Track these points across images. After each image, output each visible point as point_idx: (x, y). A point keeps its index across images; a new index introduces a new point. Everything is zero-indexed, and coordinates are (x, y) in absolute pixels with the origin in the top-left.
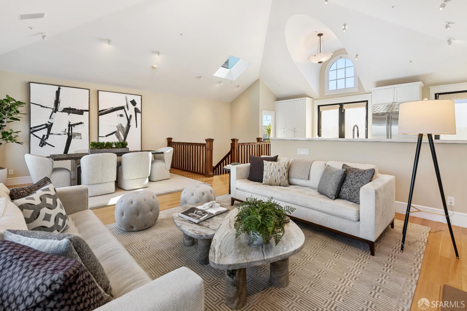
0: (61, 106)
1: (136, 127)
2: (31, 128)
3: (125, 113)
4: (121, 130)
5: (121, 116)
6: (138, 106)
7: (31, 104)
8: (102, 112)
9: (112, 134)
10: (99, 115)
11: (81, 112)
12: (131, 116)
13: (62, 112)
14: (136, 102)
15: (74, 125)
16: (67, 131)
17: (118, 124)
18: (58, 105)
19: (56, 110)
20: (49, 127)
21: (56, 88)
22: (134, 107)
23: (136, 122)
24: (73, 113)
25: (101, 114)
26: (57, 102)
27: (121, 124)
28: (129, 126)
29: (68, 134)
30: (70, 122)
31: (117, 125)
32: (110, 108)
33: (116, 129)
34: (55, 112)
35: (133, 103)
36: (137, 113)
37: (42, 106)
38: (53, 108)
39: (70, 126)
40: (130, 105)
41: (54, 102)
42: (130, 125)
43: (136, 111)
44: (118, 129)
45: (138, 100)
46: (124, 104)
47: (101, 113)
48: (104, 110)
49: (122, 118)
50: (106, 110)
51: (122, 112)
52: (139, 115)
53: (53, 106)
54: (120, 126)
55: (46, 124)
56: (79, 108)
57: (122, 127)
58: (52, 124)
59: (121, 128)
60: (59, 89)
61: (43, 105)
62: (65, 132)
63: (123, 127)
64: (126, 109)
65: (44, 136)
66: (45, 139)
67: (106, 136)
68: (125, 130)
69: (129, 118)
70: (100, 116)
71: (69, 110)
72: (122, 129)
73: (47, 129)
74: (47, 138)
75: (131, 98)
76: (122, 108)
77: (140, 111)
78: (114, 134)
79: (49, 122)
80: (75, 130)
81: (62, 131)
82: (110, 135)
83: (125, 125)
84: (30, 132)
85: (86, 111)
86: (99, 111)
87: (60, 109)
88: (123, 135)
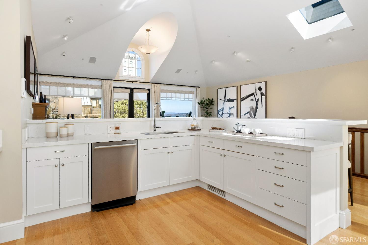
0: (227, 98)
1: (262, 108)
2: (218, 111)
3: (254, 98)
5: (252, 100)
6: (263, 91)
7: (218, 99)
11: (232, 101)
12: (258, 99)
13: (227, 101)
14: (262, 88)
22: (260, 92)
23: (262, 104)
24: (230, 102)
27: (252, 106)
28: (257, 107)
30: (229, 107)
31: (250, 107)
32: (246, 96)
33: (249, 110)
34: (224, 102)
35: (260, 89)
37: (221, 100)
39: (230, 109)
40: (258, 91)
41: (224, 97)
43: (262, 95)
45: (263, 86)
46: (254, 91)
48: (243, 98)
51: (252, 97)
52: (264, 98)
53: (224, 99)
54: (252, 108)
55: (222, 108)
56: (233, 98)
57: (253, 108)
58: (224, 108)
59: (252, 109)
60: (226, 89)
61: (221, 99)
62: (228, 112)
63: (254, 108)
64: (255, 94)
65: (221, 114)
67: (245, 115)
68: (255, 110)
69: (257, 101)
70: (241, 102)
71: (229, 100)
73: (222, 111)
74: (222, 116)
75: (258, 86)
76: (253, 94)
77: (265, 94)
78: (248, 114)
83: (254, 107)
84: (218, 113)
85: (236, 99)
86: (241, 99)
87: (226, 100)
88: (253, 114)
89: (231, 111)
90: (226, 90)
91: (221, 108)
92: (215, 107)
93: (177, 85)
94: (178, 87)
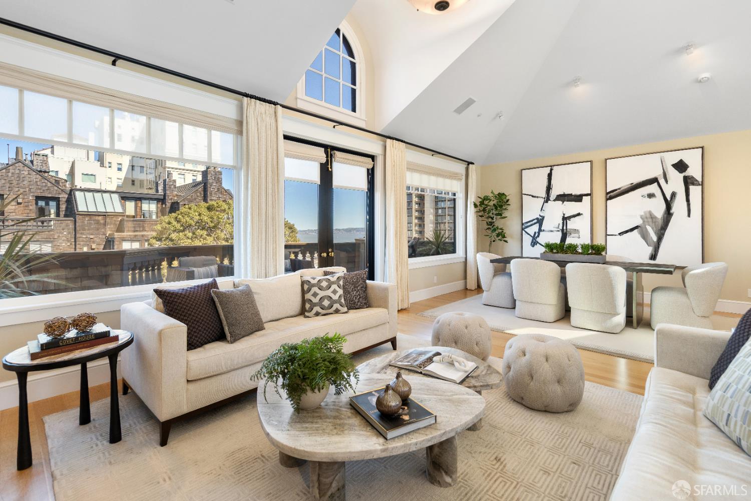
0: (554, 193)
1: (689, 215)
2: (522, 224)
3: (659, 190)
4: (651, 223)
5: (651, 196)
6: (694, 172)
7: (523, 195)
8: (611, 194)
9: (632, 230)
10: (607, 199)
11: (578, 198)
12: (674, 195)
13: (554, 200)
14: (689, 164)
15: (570, 218)
16: (561, 227)
17: (644, 212)
18: (550, 192)
19: (547, 200)
20: (540, 221)
21: (548, 170)
22: (682, 175)
23: (689, 205)
24: (568, 201)
25: (611, 198)
26: (549, 188)
27: (650, 212)
28: (668, 213)
29: (563, 230)
30: (564, 214)
31: (643, 214)
32: (627, 185)
33: (639, 222)
34: (546, 202)
35: (681, 166)
36: (691, 187)
37: (533, 196)
38: (544, 197)
39: (565, 219)
40: (674, 174)
41: (545, 189)
42: (672, 211)
43: (689, 182)
44: (644, 221)
45: (693, 159)
46: (657, 173)
47: (612, 195)
48: (616, 190)
49: (653, 199)
50: (619, 189)
51: (653, 188)
52: (695, 191)
53: (544, 195)
54: (648, 215)
55: (537, 219)
56: (576, 192)
57: (652, 217)
58: (543, 217)
59: (650, 220)
60: (551, 170)
61: (534, 195)
62: (558, 227)
63: (656, 217)
64: (662, 181)
65: (535, 233)
66: (537, 238)
67: (621, 234)
68: (660, 223)
69: (669, 199)
70: (609, 202)
71: (563, 198)
72: (653, 222)
73: (538, 225)
74: (538, 236)
75: (675, 158)
76: (655, 180)
77: (700, 179)
78: (635, 231)
79: (540, 216)
80: (571, 225)
81: (554, 227)
82: (627, 232)
83: (659, 214)
84: (523, 229)
85: (587, 195)
86: (607, 193)
87: (553, 196)
88: (655, 233)
90: (553, 171)
91: (536, 218)
92: (511, 213)
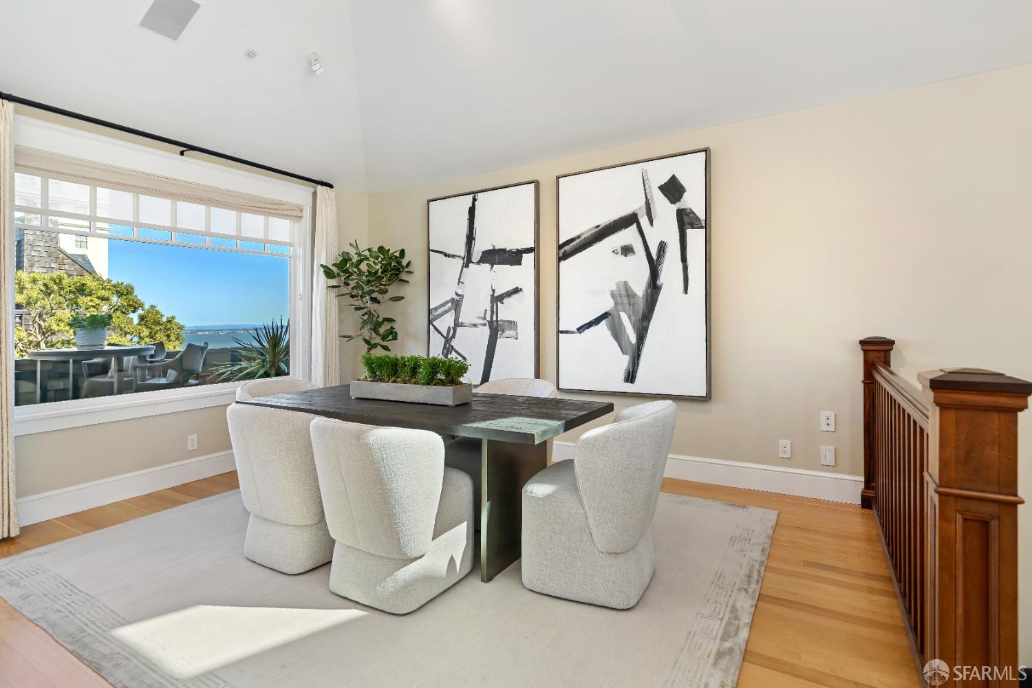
0: (480, 247)
1: (686, 290)
2: (429, 311)
3: (640, 239)
4: (627, 307)
5: (627, 250)
6: (693, 200)
7: (431, 253)
8: (567, 248)
9: (597, 321)
10: (560, 259)
11: (513, 258)
12: (662, 247)
13: (479, 263)
14: (684, 184)
15: (501, 298)
16: (488, 318)
17: (617, 285)
18: (473, 246)
19: (468, 261)
20: (456, 304)
21: (468, 201)
22: (675, 208)
23: (685, 268)
24: (499, 263)
25: (566, 256)
26: (470, 238)
27: (626, 283)
28: (654, 287)
29: (491, 323)
30: (493, 291)
31: (614, 287)
32: (590, 230)
33: (607, 305)
34: (466, 265)
35: (673, 190)
36: (690, 233)
37: (446, 255)
38: (462, 255)
39: (497, 299)
40: (660, 201)
41: (464, 240)
42: (658, 283)
43: (685, 220)
44: (616, 304)
45: (690, 172)
46: (635, 204)
47: (567, 250)
48: (572, 240)
49: (630, 258)
50: (578, 237)
51: (629, 236)
52: (695, 237)
53: (462, 252)
54: (623, 292)
55: (452, 300)
56: (512, 245)
57: (630, 294)
58: (461, 296)
59: (625, 300)
60: (474, 200)
61: (448, 252)
62: (484, 318)
63: (635, 295)
64: (644, 221)
65: (449, 329)
66: (451, 338)
67: (581, 329)
68: (641, 305)
69: (655, 257)
70: (563, 263)
71: (495, 257)
72: (630, 304)
73: (452, 312)
74: (454, 336)
75: (660, 173)
76: (631, 220)
77: (702, 216)
78: (604, 323)
79: (456, 294)
81: (478, 318)
82: (589, 325)
83: (640, 287)
84: (430, 322)
85: (528, 250)
86: (560, 247)
87: (476, 256)
88: (634, 326)
89: (506, 311)
90: (476, 203)
91: (449, 299)
92: (413, 290)
93: (186, 148)
94: (191, 159)
